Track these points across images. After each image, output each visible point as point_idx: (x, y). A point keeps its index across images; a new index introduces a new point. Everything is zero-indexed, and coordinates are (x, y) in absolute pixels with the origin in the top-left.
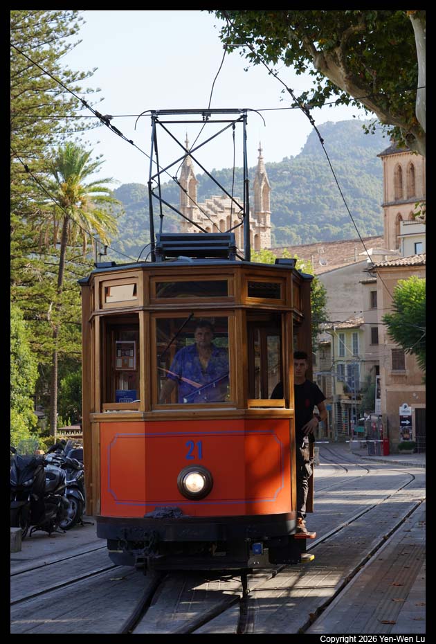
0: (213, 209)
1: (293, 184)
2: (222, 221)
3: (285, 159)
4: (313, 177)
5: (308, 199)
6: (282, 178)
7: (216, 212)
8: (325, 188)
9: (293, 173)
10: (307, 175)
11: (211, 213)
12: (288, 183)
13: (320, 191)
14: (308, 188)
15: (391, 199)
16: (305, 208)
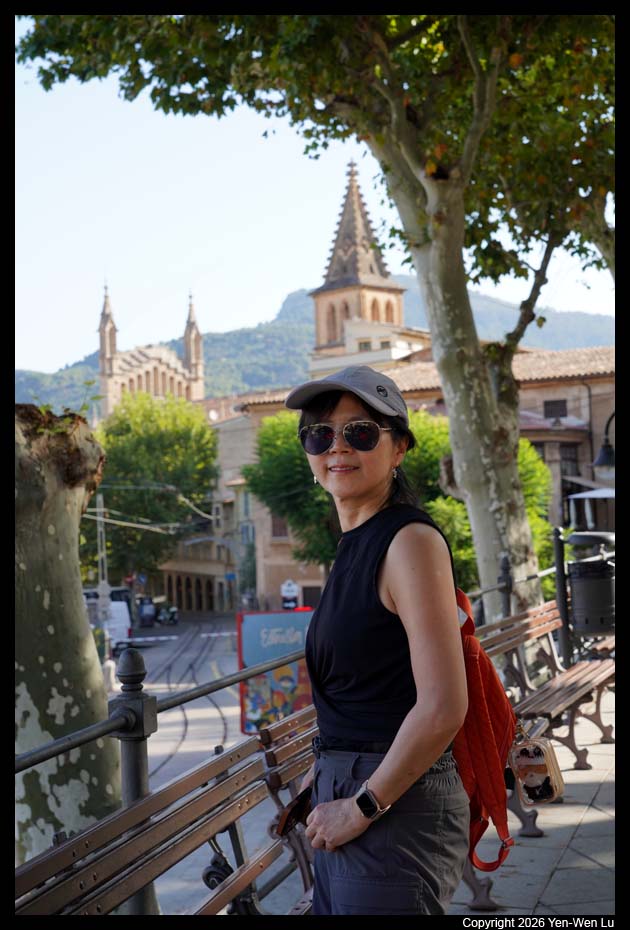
0: (137, 360)
1: (267, 347)
2: (147, 373)
3: (260, 325)
4: (286, 339)
5: (281, 361)
6: (256, 341)
7: (140, 362)
8: (298, 350)
9: (267, 336)
10: (281, 338)
11: (134, 363)
12: (261, 346)
13: (294, 353)
14: (281, 350)
15: (324, 342)
16: (278, 369)
